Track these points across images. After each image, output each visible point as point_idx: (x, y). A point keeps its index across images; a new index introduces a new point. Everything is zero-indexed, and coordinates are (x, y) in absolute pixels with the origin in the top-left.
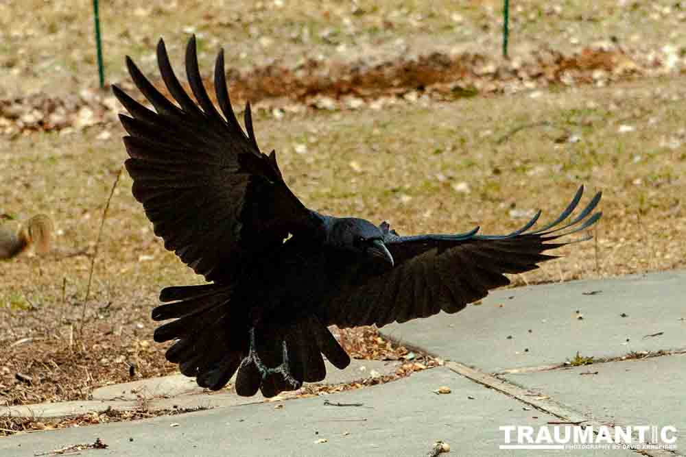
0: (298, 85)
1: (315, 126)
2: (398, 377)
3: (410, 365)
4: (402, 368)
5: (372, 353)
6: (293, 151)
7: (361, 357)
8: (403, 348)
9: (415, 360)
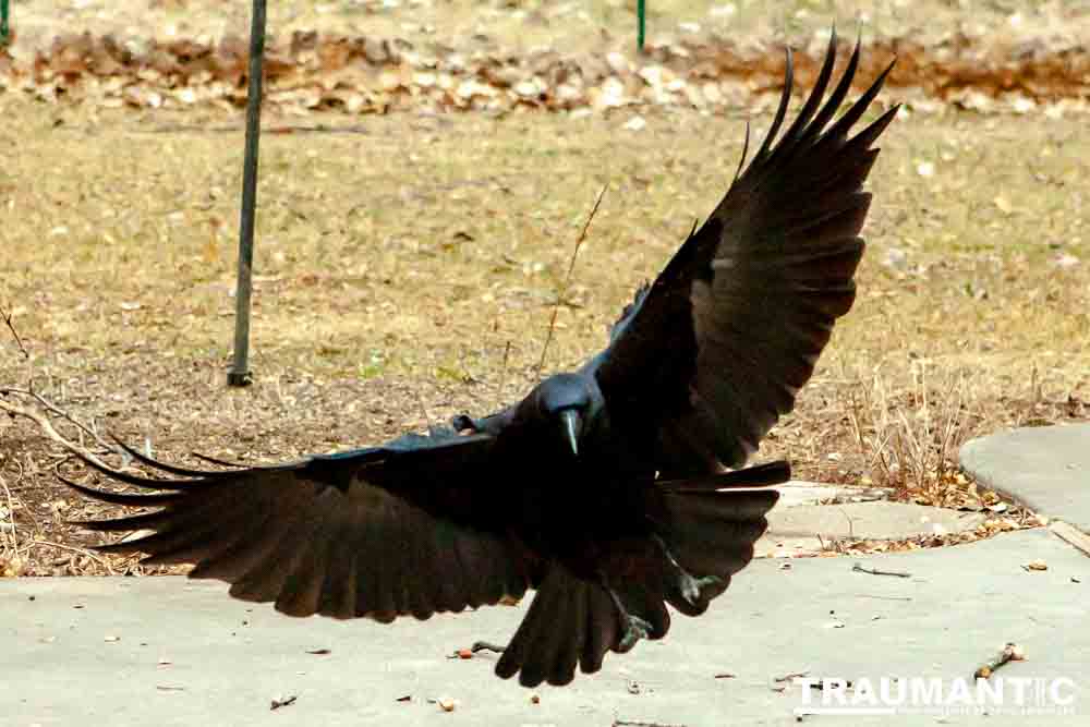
0: (938, 70)
1: (956, 136)
2: (976, 537)
3: (997, 521)
4: (983, 525)
5: (945, 496)
6: (914, 172)
7: (927, 501)
8: (993, 495)
9: (1007, 513)
